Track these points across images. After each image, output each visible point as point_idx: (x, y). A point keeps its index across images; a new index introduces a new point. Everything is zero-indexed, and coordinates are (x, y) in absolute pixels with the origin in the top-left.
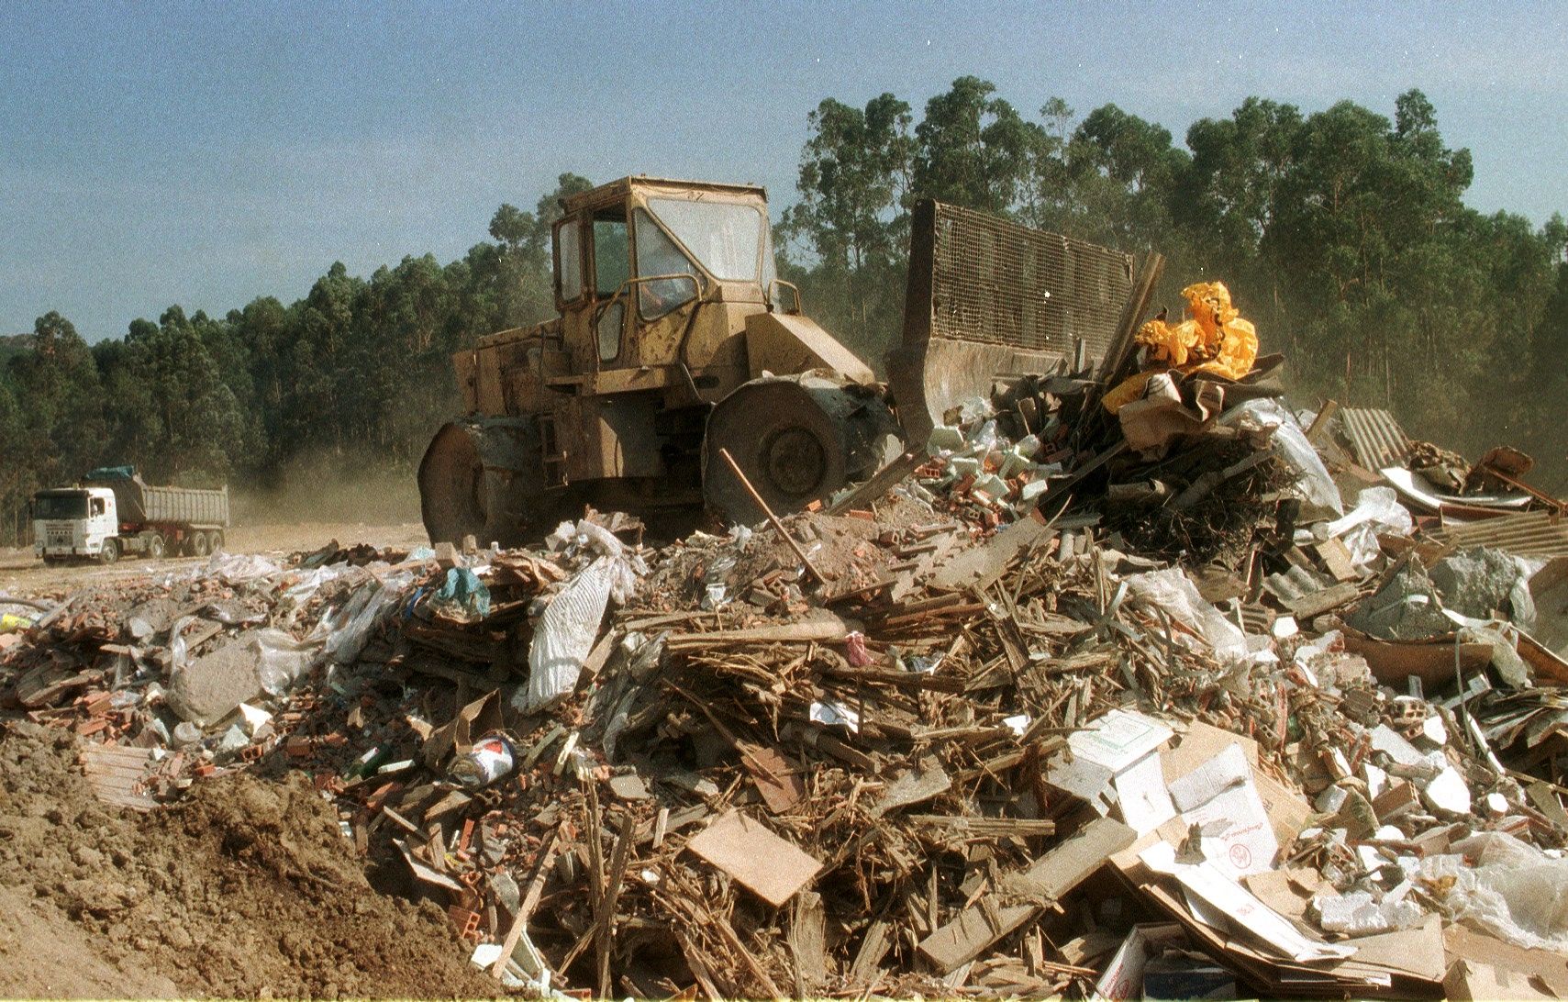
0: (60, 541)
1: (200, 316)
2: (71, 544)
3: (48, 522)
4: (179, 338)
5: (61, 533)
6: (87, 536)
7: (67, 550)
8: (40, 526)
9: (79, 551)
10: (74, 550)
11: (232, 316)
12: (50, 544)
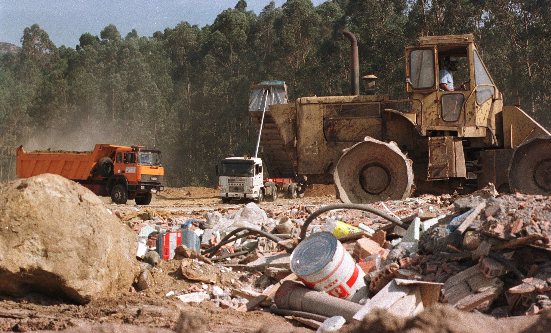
0: (236, 189)
1: (133, 34)
2: (243, 191)
3: (229, 178)
4: (124, 47)
5: (237, 185)
6: (253, 187)
7: (241, 195)
8: (224, 180)
9: (248, 196)
10: (245, 195)
11: (156, 35)
12: (230, 191)
